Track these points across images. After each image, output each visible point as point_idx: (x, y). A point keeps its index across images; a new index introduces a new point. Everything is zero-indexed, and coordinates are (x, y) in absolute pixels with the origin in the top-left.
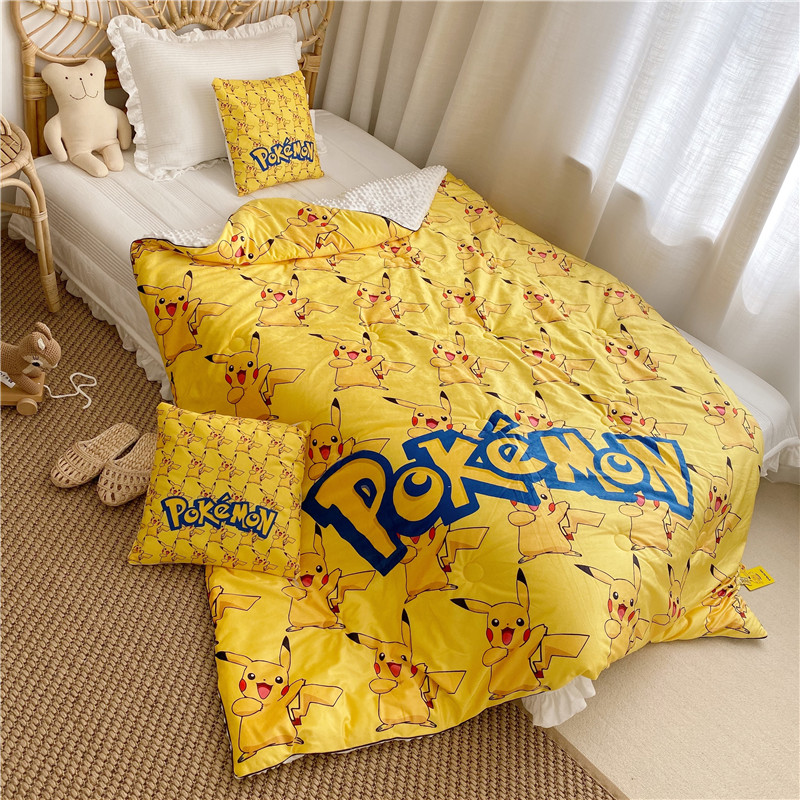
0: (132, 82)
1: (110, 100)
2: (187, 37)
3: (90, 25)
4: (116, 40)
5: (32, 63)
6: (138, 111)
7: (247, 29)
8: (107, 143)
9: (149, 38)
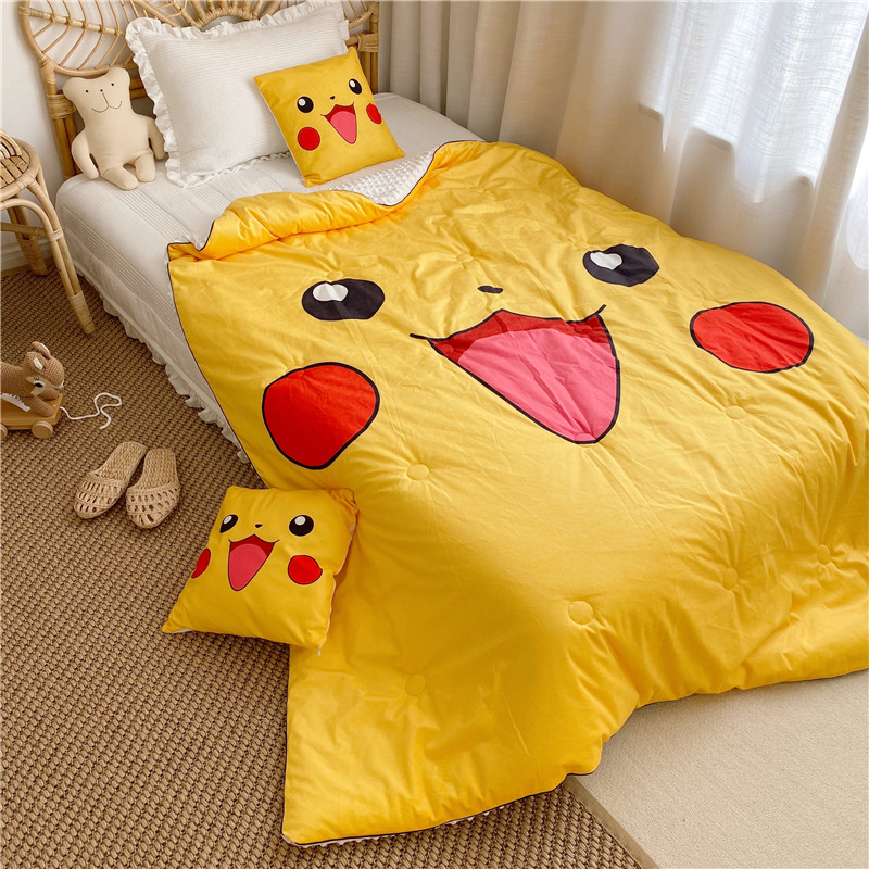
0: (157, 87)
1: (137, 110)
2: (214, 32)
3: (108, 33)
4: (137, 47)
5: (53, 80)
6: (166, 117)
7: (282, 14)
8: (138, 154)
9: (170, 38)
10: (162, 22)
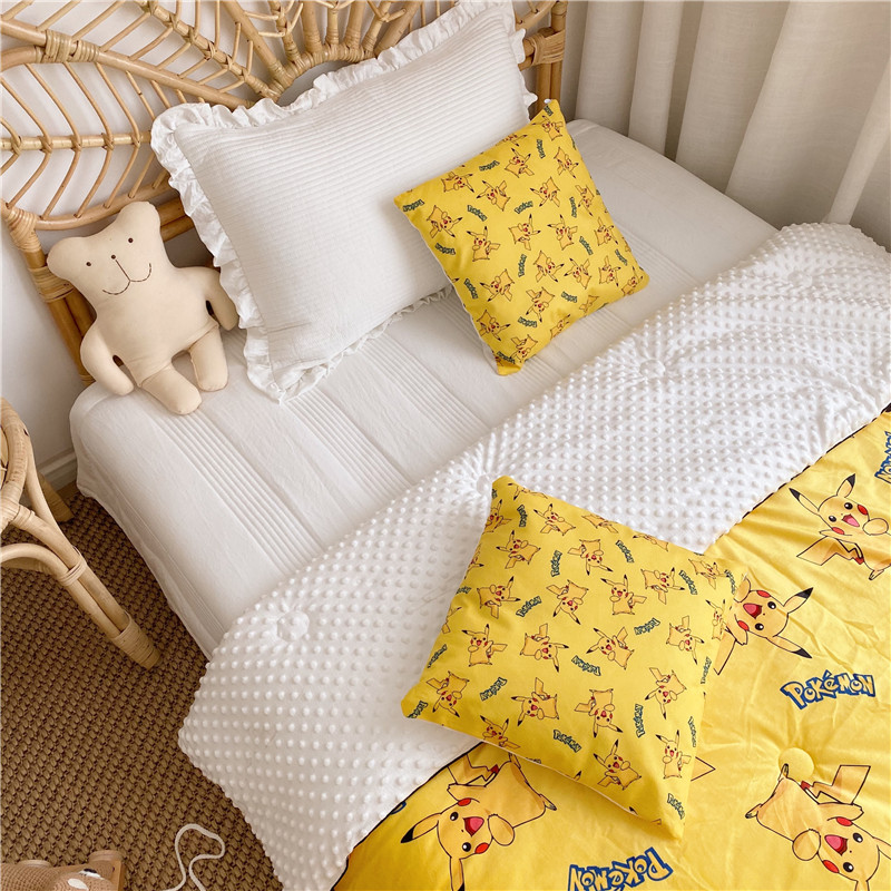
0: (215, 225)
2: (304, 102)
3: (119, 145)
4: (173, 159)
5: (32, 242)
6: (237, 270)
7: (416, 40)
10: (212, 104)
